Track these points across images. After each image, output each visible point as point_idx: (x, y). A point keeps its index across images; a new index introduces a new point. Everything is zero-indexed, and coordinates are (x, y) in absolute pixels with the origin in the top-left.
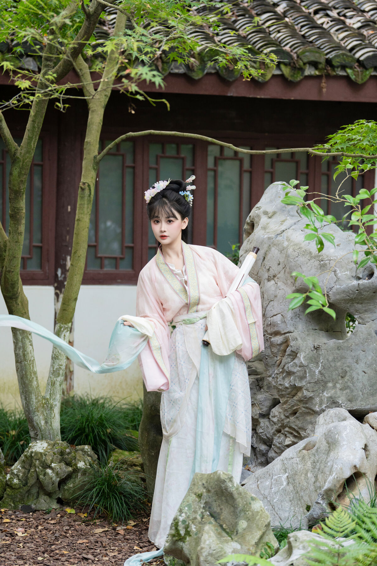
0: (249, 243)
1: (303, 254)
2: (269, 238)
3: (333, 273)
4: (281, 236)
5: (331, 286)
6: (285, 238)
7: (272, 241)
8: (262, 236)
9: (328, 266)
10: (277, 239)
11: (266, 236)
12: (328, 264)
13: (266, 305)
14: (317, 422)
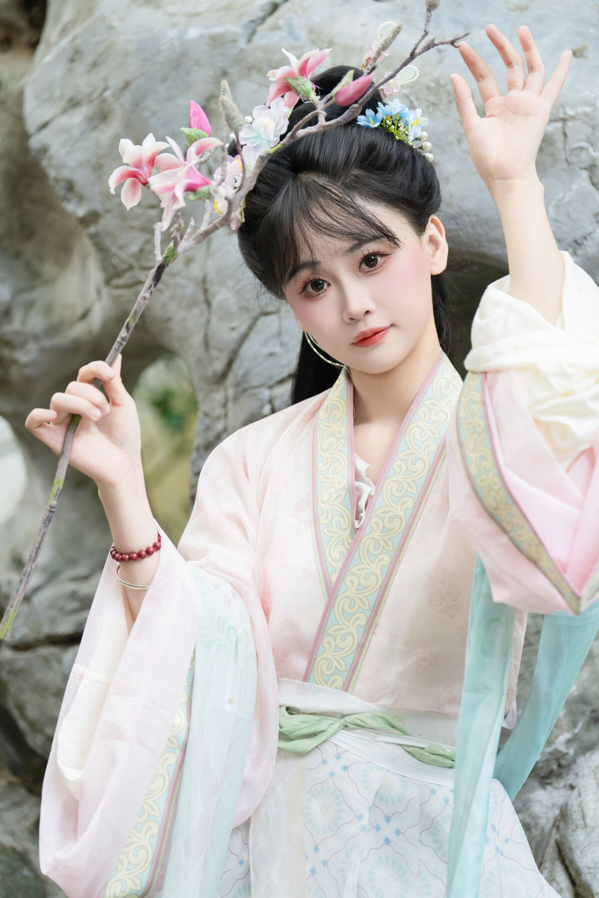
0: (81, 68)
1: (432, 99)
2: (217, 41)
3: (585, 174)
4: (277, 28)
5: (579, 234)
6: (303, 34)
7: (232, 51)
8: (172, 34)
9: (560, 144)
10: (259, 40)
11: (194, 33)
12: (559, 138)
13: (235, 335)
14: (576, 817)
